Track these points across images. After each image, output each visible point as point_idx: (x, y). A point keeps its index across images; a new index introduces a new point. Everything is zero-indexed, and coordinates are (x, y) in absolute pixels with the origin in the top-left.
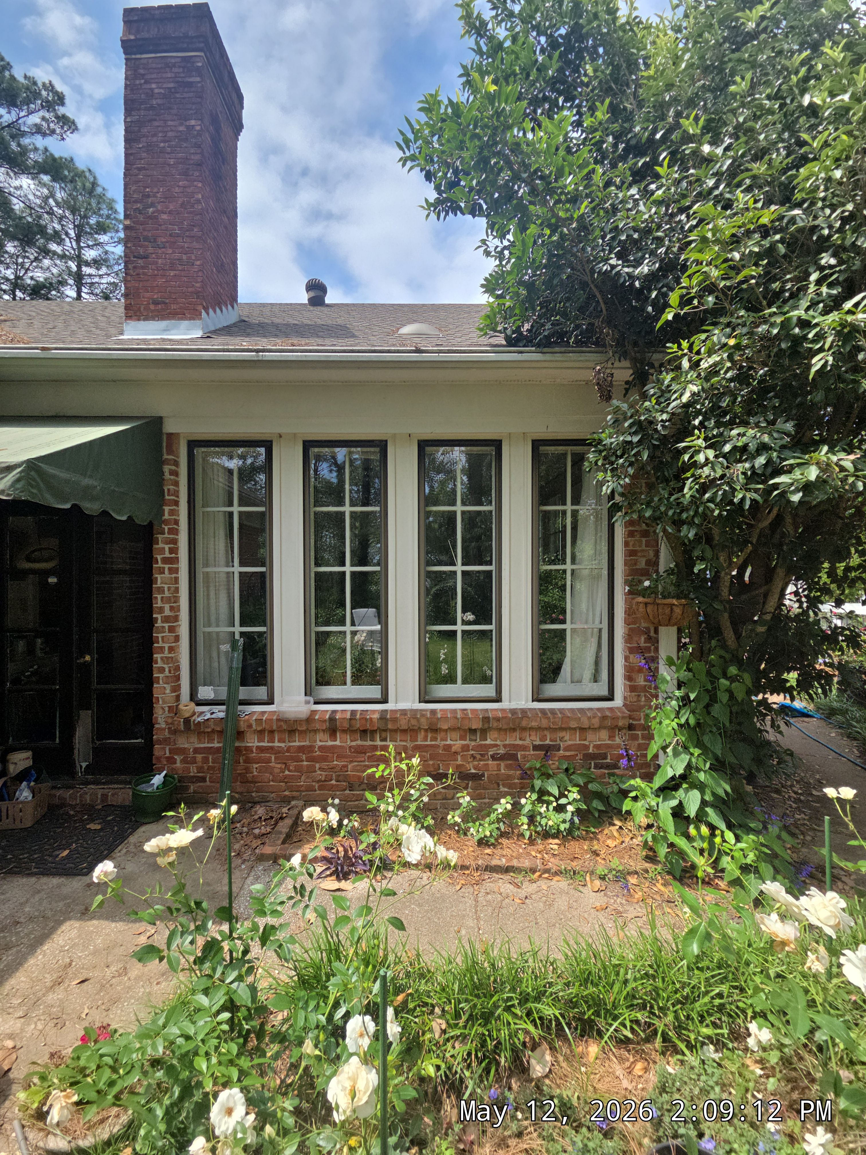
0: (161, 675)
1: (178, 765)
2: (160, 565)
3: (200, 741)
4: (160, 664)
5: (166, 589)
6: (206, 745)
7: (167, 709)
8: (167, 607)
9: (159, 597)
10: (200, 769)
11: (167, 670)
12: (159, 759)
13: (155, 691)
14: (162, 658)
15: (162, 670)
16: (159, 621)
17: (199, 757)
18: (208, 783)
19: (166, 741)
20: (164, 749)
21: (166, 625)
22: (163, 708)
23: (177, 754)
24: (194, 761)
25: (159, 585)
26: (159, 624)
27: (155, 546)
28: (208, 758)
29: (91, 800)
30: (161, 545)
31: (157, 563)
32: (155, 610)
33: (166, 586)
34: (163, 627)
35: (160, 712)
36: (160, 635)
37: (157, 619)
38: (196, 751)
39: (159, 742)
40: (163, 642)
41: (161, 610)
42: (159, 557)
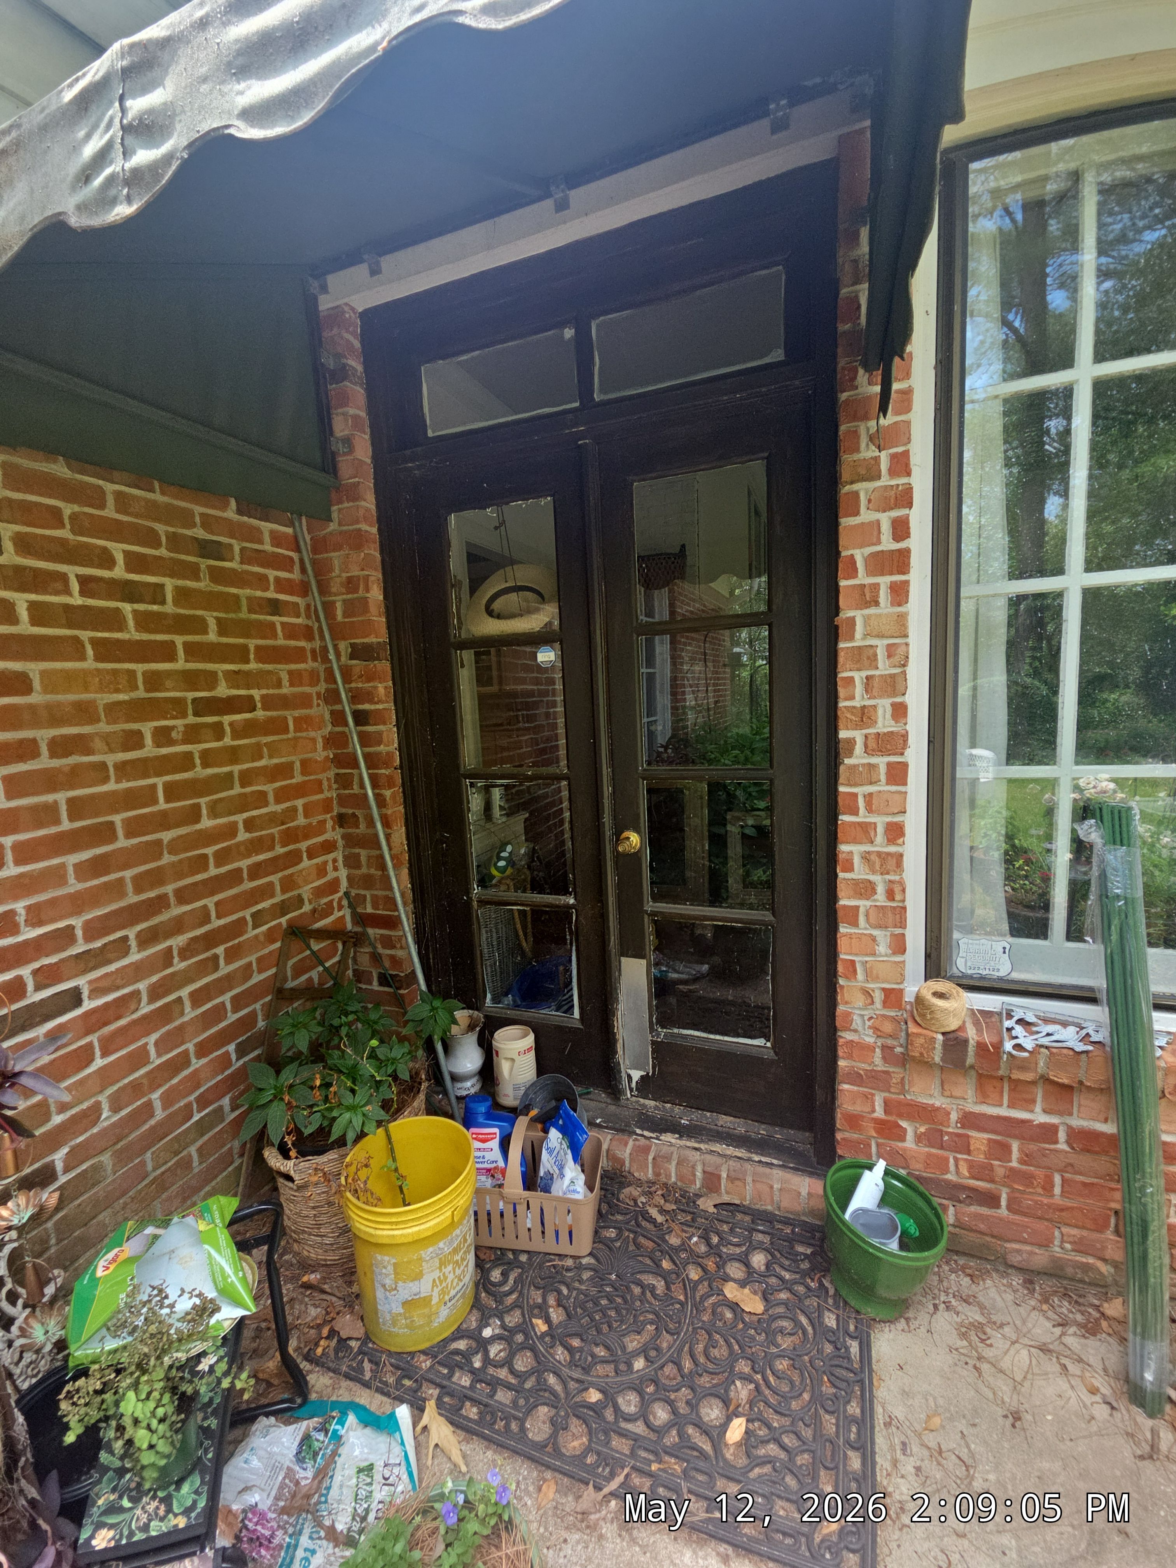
0: (863, 904)
1: (909, 1143)
2: (863, 578)
3: (983, 1097)
4: (860, 872)
5: (881, 653)
6: (1003, 1111)
7: (878, 996)
8: (884, 705)
9: (858, 677)
10: (980, 1171)
11: (880, 889)
12: (854, 1121)
13: (843, 944)
14: (866, 857)
15: (866, 889)
16: (859, 748)
17: (979, 1139)
18: (1003, 1211)
19: (877, 1080)
20: (868, 1098)
21: (881, 762)
22: (867, 993)
23: (910, 1118)
24: (962, 1145)
25: (859, 640)
26: (857, 758)
27: (846, 522)
28: (1007, 1148)
29: (680, 1177)
30: (866, 516)
31: (853, 572)
32: (843, 716)
33: (881, 644)
34: (872, 767)
35: (859, 1001)
36: (860, 790)
37: (851, 742)
38: (969, 1120)
39: (856, 1078)
40: (869, 809)
41: (865, 716)
42: (859, 555)
